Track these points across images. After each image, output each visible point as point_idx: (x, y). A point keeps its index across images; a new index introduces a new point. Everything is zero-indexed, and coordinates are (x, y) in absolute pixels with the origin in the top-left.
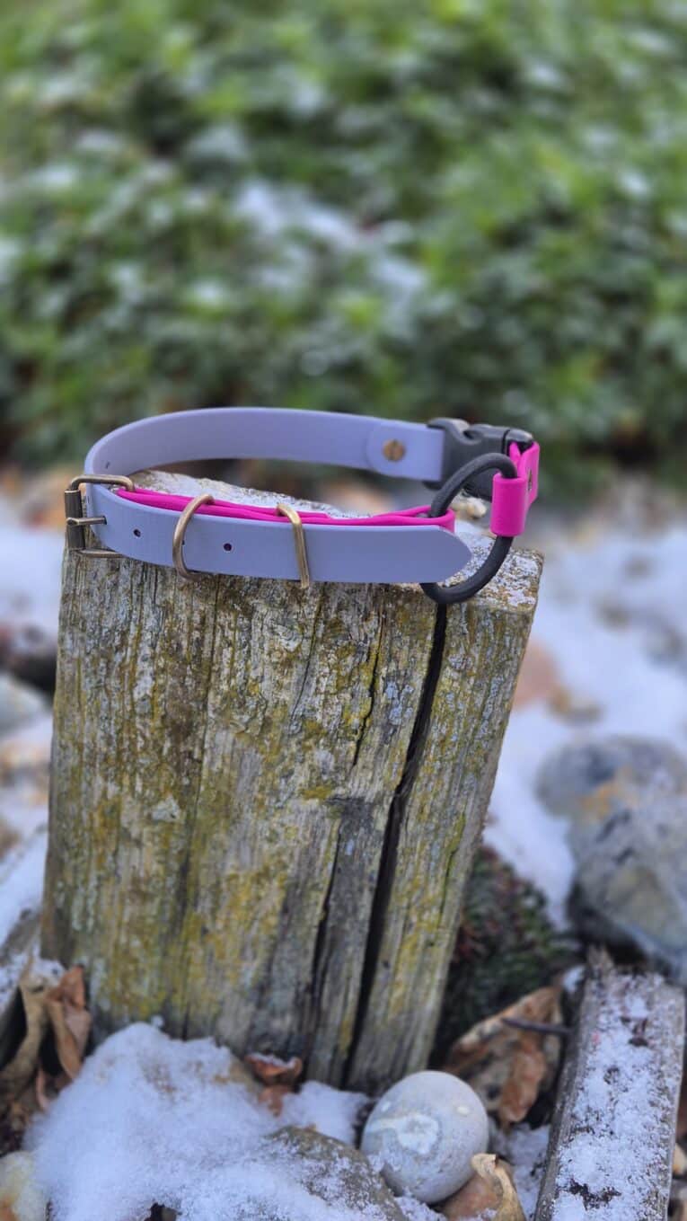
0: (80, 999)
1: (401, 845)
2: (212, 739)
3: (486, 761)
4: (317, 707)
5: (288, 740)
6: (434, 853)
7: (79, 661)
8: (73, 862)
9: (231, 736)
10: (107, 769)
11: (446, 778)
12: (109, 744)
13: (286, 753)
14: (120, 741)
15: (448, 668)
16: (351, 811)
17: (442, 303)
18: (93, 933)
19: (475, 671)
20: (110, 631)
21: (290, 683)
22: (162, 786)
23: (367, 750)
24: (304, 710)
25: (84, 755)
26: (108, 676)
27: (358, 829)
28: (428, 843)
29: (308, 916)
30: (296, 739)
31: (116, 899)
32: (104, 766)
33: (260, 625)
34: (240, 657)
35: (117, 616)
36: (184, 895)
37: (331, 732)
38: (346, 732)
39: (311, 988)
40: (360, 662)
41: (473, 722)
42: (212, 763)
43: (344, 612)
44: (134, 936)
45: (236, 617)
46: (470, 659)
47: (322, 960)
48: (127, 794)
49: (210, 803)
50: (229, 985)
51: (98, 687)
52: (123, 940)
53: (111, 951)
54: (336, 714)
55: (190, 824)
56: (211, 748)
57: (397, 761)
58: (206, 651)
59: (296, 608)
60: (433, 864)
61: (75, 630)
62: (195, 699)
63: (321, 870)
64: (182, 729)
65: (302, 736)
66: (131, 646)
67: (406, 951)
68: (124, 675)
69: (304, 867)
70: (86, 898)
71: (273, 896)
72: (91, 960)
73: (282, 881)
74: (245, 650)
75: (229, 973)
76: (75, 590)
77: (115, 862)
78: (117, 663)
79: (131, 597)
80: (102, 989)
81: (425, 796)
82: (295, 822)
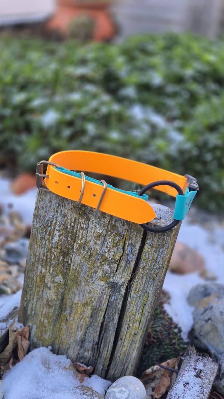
0: (27, 336)
1: (129, 300)
2: (75, 258)
3: (157, 276)
4: (106, 252)
5: (97, 261)
6: (138, 304)
7: (38, 229)
8: (30, 292)
9: (80, 258)
10: (43, 264)
11: (144, 280)
12: (44, 256)
13: (96, 265)
14: (47, 255)
15: (147, 244)
16: (114, 287)
17: (188, 146)
18: (33, 316)
19: (155, 246)
20: (47, 220)
21: (99, 243)
22: (58, 271)
23: (121, 267)
24: (102, 252)
25: (36, 258)
26: (45, 234)
27: (116, 293)
28: (137, 301)
29: (98, 320)
30: (99, 261)
31: (42, 306)
32: (42, 262)
33: (92, 224)
34: (85, 233)
35: (50, 216)
36: (62, 308)
37: (110, 260)
38: (114, 261)
39: (97, 344)
40: (120, 239)
41: (153, 262)
42: (74, 266)
43: (117, 222)
44: (46, 319)
45: (85, 220)
46: (154, 242)
47: (102, 335)
48: (48, 272)
49: (72, 279)
50: (72, 339)
51: (43, 237)
52: (42, 320)
53: (38, 323)
54: (112, 255)
55: (65, 284)
56: (74, 261)
57: (129, 272)
58: (75, 230)
59: (103, 219)
60: (138, 308)
61: (37, 219)
62: (70, 245)
63: (104, 305)
64: (66, 254)
65: (101, 260)
66: (53, 226)
67: (128, 336)
68: (50, 234)
69: (98, 303)
70: (33, 304)
71: (88, 312)
72: (32, 325)
73: (91, 307)
74: (87, 231)
75: (73, 335)
76: (39, 206)
77: (42, 294)
78: (49, 231)
79: (55, 210)
80: (35, 335)
81: (137, 285)
82: (97, 288)
